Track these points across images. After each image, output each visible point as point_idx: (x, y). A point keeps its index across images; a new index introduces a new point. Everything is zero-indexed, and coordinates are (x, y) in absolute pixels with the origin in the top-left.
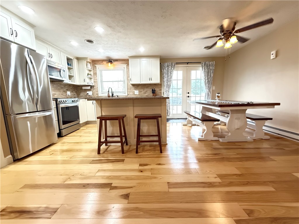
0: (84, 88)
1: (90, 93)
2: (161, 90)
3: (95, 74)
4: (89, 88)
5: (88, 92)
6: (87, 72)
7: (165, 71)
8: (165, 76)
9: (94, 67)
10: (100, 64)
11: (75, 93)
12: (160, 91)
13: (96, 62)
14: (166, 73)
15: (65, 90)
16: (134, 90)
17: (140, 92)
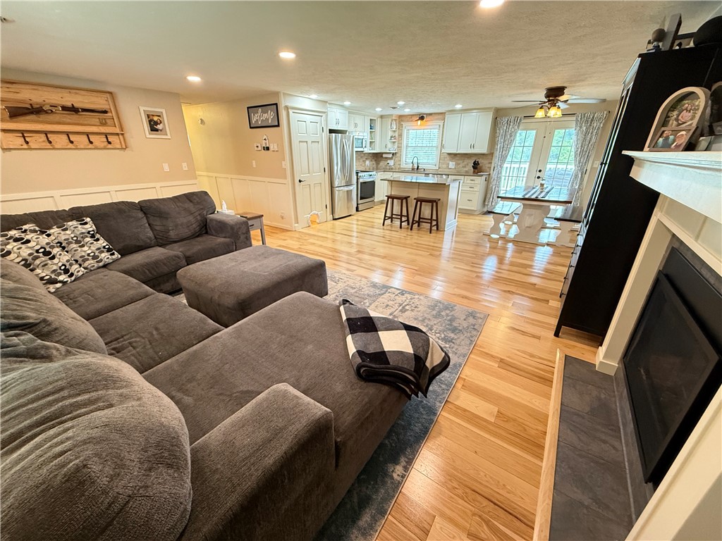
0: (384, 156)
1: (391, 163)
2: (491, 163)
3: (400, 135)
4: (391, 156)
5: (389, 161)
6: (390, 134)
7: (502, 131)
8: (500, 140)
9: (400, 127)
10: (408, 121)
11: (374, 162)
12: (489, 165)
13: (403, 118)
14: (502, 135)
15: (364, 159)
16: (448, 162)
17: (457, 164)
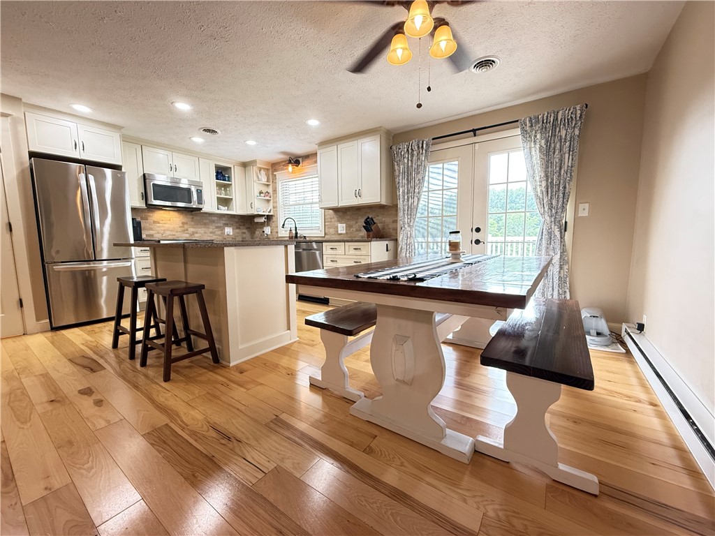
0: (257, 220)
1: (267, 230)
2: (396, 221)
3: (275, 191)
4: (263, 220)
5: (264, 229)
6: (257, 188)
7: (401, 167)
8: (402, 181)
9: (272, 179)
10: (280, 170)
11: (244, 231)
13: (275, 166)
14: (404, 173)
16: (336, 223)
17: (348, 227)
